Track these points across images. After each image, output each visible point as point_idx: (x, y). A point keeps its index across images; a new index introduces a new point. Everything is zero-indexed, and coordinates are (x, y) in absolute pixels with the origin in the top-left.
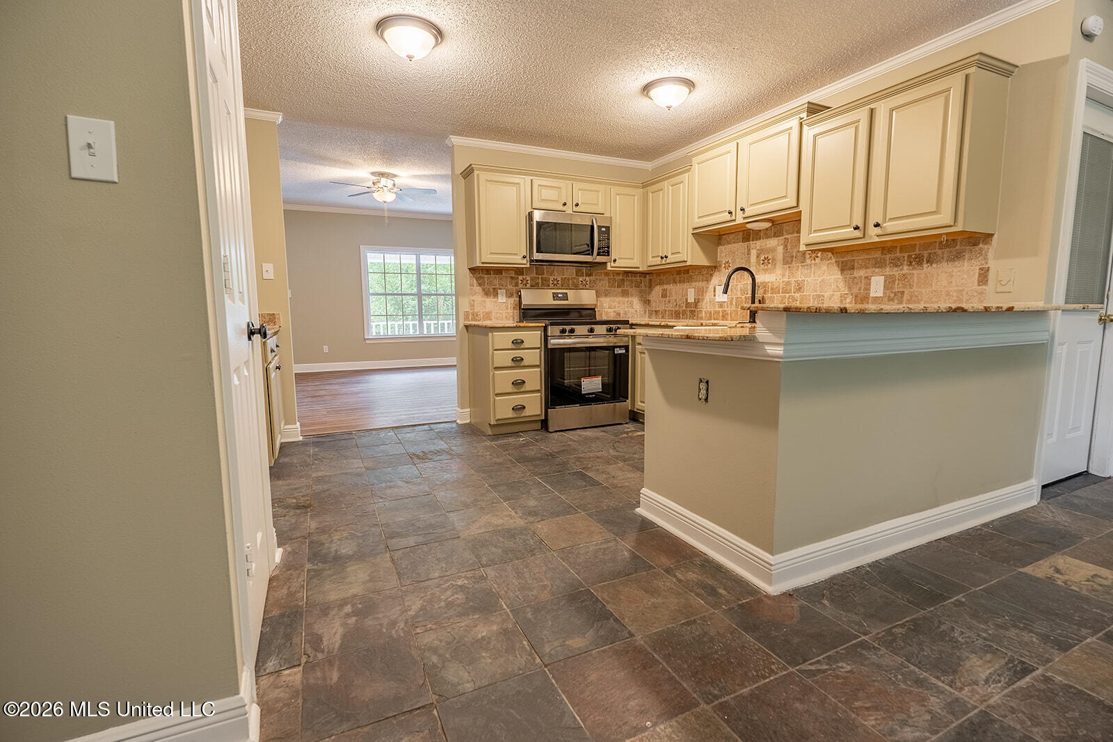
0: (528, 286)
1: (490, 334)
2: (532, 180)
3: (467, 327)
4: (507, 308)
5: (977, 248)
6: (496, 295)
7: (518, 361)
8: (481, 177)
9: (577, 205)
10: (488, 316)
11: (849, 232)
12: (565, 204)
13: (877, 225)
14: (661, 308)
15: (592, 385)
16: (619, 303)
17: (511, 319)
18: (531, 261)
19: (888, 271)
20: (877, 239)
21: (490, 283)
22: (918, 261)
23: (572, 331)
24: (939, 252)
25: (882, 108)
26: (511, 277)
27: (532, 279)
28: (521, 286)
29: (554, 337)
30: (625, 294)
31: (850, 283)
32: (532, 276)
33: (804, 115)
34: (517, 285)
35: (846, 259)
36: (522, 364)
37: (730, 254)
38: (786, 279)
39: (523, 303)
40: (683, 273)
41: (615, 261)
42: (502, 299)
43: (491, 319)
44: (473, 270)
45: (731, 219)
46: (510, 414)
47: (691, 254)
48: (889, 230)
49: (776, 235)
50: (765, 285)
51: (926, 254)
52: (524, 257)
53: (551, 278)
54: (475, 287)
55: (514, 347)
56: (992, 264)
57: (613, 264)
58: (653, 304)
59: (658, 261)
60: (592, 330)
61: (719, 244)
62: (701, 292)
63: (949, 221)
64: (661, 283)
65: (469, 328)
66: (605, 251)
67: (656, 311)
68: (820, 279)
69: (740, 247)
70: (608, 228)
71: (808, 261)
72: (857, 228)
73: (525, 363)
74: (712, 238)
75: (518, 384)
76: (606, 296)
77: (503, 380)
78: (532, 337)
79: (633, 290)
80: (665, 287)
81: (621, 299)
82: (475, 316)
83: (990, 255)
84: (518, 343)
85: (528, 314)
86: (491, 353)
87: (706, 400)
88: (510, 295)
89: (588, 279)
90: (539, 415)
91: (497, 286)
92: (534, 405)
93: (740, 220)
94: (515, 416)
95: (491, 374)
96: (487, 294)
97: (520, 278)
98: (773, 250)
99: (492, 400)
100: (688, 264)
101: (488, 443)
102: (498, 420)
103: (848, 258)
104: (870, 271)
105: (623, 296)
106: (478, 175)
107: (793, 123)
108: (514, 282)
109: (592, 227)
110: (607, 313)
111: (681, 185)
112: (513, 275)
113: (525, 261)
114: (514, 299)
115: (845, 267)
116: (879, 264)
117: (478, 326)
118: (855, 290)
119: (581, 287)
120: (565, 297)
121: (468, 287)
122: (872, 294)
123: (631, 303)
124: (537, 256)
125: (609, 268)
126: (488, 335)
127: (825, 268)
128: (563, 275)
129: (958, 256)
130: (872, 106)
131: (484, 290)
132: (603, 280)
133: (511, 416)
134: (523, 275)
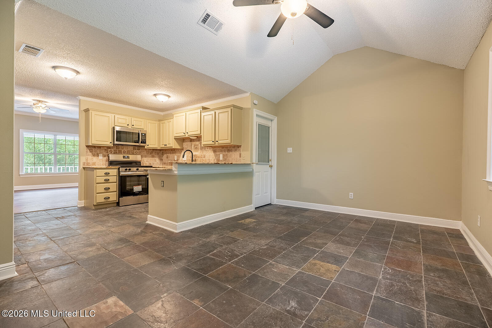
0: (113, 153)
2: (114, 116)
3: (84, 168)
4: (103, 161)
5: (239, 148)
6: (98, 156)
7: (107, 181)
8: (92, 113)
9: (133, 125)
10: (94, 164)
11: (211, 143)
12: (128, 125)
13: (217, 141)
14: (166, 162)
15: (138, 189)
16: (151, 160)
17: (105, 165)
18: (114, 144)
19: (223, 153)
20: (218, 145)
21: (95, 152)
22: (229, 151)
23: (130, 169)
24: (232, 149)
25: (217, 112)
26: (105, 150)
27: (114, 150)
28: (109, 153)
29: (122, 171)
30: (153, 157)
31: (216, 156)
32: (114, 149)
33: (201, 109)
34: (107, 152)
35: (214, 149)
36: (109, 182)
37: (186, 145)
38: (201, 154)
39: (110, 159)
40: (173, 151)
41: (148, 145)
42: (101, 157)
43: (95, 165)
44: (86, 146)
45: (184, 135)
46: (103, 200)
47: (174, 145)
48: (220, 143)
49: (198, 141)
50: (196, 155)
51: (230, 149)
52: (111, 143)
53: (123, 150)
54: (88, 153)
55: (105, 175)
56: (242, 153)
57: (147, 146)
58: (164, 161)
59: (164, 146)
60: (138, 169)
61: (184, 142)
62: (179, 157)
63: (230, 142)
64: (166, 153)
65: (85, 169)
66: (144, 142)
67: (165, 163)
68: (209, 154)
69: (189, 143)
70: (145, 134)
71: (206, 149)
72: (213, 142)
73: (110, 181)
74: (181, 140)
75: (107, 189)
76: (145, 157)
77: (101, 188)
78: (113, 172)
79: (156, 155)
80: (168, 155)
81: (151, 158)
82: (88, 164)
83: (241, 151)
84: (107, 174)
85: (112, 163)
86: (95, 178)
87: (163, 186)
88: (104, 156)
89: (138, 151)
90: (116, 200)
91: (99, 153)
92: (113, 197)
93: (187, 136)
94: (105, 201)
95: (95, 185)
96: (94, 155)
97: (109, 150)
98: (198, 145)
99: (95, 196)
100: (173, 148)
101: (93, 212)
102: (97, 203)
103: (215, 149)
104: (220, 153)
105: (152, 158)
106: (91, 112)
107: (199, 111)
108: (106, 151)
109: (139, 133)
110: (146, 164)
112: (106, 149)
113: (111, 144)
114: (106, 158)
115: (215, 151)
116: (221, 151)
117: (89, 168)
118: (217, 158)
119: (135, 154)
120: (128, 157)
121: (86, 153)
122: (220, 159)
123: (156, 160)
124: (116, 142)
125: (146, 148)
126: (94, 171)
127: (210, 151)
128: (128, 149)
129: (236, 150)
130: (215, 111)
131: (93, 154)
132: (144, 152)
133: (103, 201)
134: (110, 149)
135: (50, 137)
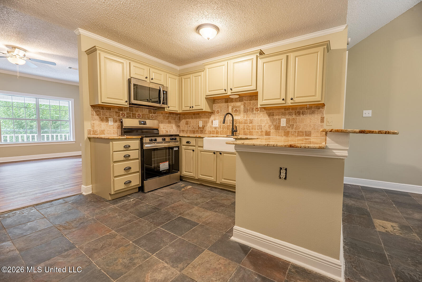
0: (125, 117)
1: (111, 143)
2: (130, 63)
3: (89, 138)
4: (114, 128)
5: (320, 110)
6: (107, 121)
7: (127, 157)
8: (102, 56)
9: (152, 79)
10: (103, 132)
11: (280, 101)
12: (146, 78)
13: (292, 99)
14: (186, 129)
15: (164, 166)
16: (167, 126)
17: (116, 134)
18: (130, 104)
19: (287, 117)
20: (291, 105)
21: (104, 114)
22: (299, 113)
23: (156, 140)
24: (306, 111)
25: (292, 56)
26: (116, 112)
27: (127, 114)
28: (121, 117)
29: (146, 143)
30: (170, 122)
31: (273, 121)
32: (127, 112)
33: (258, 54)
34: (119, 116)
36: (129, 158)
37: (216, 107)
38: (245, 119)
39: (124, 125)
40: (197, 114)
41: (169, 107)
42: (111, 123)
43: (104, 134)
44: (91, 106)
45: (225, 93)
46: (122, 186)
47: (204, 106)
48: (296, 101)
49: (240, 101)
50: (236, 120)
51: (301, 111)
52: (126, 102)
53: (137, 114)
54: (95, 116)
55: (125, 149)
56: (325, 116)
57: (168, 109)
58: (181, 127)
59: (188, 108)
60: (164, 140)
61: (214, 103)
62: (205, 123)
64: (185, 118)
65: (91, 140)
66: (165, 102)
67: (183, 130)
68: (260, 119)
69: (224, 105)
70: (166, 92)
71: (255, 112)
72: (283, 100)
73: (131, 158)
74: (212, 100)
75: (128, 169)
76: (162, 123)
77: (119, 168)
78: (135, 143)
79: (173, 121)
80: (187, 120)
81: (168, 125)
82: (95, 132)
83: (324, 113)
84: (127, 147)
85: (127, 131)
86: (111, 154)
87: (285, 178)
88: (115, 121)
89: (154, 115)
90: (138, 185)
91: (108, 116)
92: (136, 180)
93: (229, 93)
94: (126, 187)
95: (112, 165)
96: (102, 120)
97: (121, 112)
98: (239, 107)
99: (112, 180)
100: (204, 110)
101: (112, 206)
102: (116, 191)
104: (280, 116)
105: (169, 124)
106: (100, 54)
107: (254, 57)
108: (117, 114)
109: (160, 90)
110: (162, 131)
111: (200, 77)
112: (117, 111)
113: (126, 104)
114: (118, 124)
115: (270, 115)
116: (284, 114)
117: (101, 138)
118: (275, 124)
119: (151, 119)
120: (145, 123)
121: (91, 116)
122: (282, 125)
123: (172, 127)
124: (133, 101)
125: (166, 110)
126: (109, 143)
127: (262, 115)
128: (143, 112)
129: (313, 113)
130: (287, 54)
131: (100, 118)
132: (161, 116)
133: (123, 188)
134: (123, 111)
135: (30, 101)
